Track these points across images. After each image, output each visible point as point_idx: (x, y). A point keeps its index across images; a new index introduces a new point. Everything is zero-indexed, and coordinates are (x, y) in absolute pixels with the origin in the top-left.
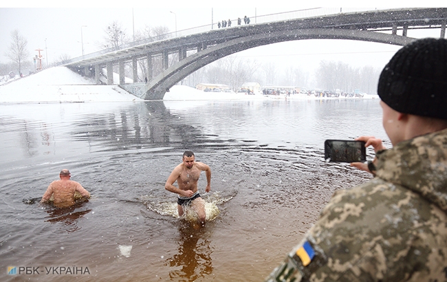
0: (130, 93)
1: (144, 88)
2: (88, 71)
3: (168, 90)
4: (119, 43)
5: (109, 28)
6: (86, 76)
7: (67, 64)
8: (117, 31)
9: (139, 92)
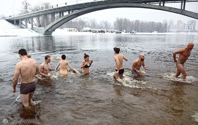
0: (37, 32)
1: (43, 29)
2: (15, 22)
3: (54, 30)
4: (28, 9)
5: (23, 3)
6: (15, 24)
7: (5, 19)
8: (26, 4)
9: (41, 31)
